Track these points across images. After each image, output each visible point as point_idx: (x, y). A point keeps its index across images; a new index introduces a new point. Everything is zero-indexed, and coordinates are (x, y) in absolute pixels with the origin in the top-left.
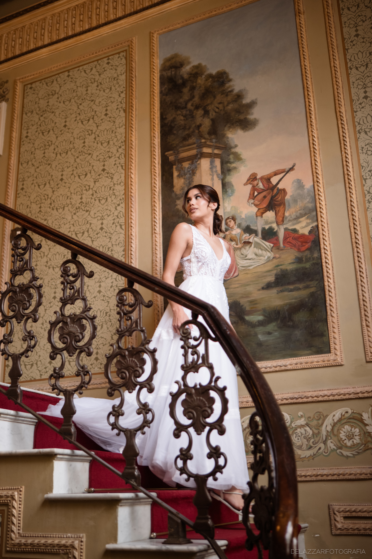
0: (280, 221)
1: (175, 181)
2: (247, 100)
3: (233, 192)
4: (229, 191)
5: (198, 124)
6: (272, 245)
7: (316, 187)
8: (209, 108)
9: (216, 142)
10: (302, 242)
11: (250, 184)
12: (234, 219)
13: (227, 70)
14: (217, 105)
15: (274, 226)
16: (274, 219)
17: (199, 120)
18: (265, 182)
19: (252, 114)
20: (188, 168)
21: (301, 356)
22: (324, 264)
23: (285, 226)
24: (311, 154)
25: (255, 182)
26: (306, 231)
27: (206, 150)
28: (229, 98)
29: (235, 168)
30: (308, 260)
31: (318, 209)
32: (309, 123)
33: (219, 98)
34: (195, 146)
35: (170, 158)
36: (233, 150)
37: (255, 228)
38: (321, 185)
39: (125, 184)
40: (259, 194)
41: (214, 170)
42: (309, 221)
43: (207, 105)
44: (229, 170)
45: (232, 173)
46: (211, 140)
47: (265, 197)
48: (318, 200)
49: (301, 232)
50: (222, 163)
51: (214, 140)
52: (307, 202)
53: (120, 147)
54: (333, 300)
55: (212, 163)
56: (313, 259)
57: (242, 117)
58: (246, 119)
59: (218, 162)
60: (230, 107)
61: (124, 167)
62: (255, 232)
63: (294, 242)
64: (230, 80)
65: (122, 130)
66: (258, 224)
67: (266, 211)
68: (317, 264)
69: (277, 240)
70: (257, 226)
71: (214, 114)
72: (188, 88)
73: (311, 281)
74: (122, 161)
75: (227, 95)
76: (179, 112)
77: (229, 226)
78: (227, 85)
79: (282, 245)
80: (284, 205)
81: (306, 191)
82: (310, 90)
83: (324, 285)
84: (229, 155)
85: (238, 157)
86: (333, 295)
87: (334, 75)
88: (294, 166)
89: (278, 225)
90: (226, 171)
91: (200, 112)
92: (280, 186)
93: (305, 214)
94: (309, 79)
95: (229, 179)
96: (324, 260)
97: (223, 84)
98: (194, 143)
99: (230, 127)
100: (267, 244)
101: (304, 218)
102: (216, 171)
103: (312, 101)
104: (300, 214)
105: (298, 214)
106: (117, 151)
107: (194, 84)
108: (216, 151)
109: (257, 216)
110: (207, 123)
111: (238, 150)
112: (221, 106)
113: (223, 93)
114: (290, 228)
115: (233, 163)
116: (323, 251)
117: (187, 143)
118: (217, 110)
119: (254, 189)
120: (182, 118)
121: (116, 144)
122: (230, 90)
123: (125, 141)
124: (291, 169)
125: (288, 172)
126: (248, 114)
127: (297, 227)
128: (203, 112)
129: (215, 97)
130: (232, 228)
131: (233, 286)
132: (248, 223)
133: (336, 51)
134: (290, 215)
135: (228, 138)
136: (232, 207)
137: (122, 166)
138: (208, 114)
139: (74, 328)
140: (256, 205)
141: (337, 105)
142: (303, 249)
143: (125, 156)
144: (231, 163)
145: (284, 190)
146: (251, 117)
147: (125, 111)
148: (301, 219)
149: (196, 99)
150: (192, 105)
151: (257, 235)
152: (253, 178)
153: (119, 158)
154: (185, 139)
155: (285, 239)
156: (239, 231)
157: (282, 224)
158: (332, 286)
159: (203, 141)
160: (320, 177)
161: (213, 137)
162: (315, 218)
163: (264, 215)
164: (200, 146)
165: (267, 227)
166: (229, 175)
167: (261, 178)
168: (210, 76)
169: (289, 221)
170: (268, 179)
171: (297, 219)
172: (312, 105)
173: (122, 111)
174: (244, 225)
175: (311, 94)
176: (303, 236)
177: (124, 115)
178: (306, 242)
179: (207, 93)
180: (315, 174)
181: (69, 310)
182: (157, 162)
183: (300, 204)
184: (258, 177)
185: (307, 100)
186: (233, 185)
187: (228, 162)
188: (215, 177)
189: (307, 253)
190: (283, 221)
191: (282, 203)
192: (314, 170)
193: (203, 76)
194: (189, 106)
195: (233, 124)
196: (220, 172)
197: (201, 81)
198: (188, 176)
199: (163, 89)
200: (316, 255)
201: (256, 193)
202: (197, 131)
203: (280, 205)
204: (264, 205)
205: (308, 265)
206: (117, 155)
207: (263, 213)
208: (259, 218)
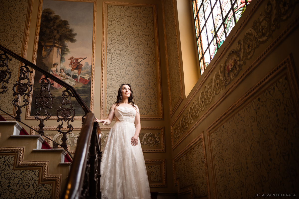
0: (79, 74)
1: (43, 52)
2: (74, 33)
3: (64, 61)
4: (63, 60)
5: (55, 35)
6: (75, 81)
7: (92, 66)
8: (60, 31)
9: (60, 43)
10: (85, 82)
11: (71, 60)
12: (63, 69)
13: (68, 21)
14: (63, 31)
15: (77, 75)
16: (77, 73)
17: (55, 34)
18: (76, 60)
19: (75, 38)
20: (49, 49)
21: (80, 116)
22: (91, 89)
23: (80, 76)
24: (92, 55)
25: (73, 60)
26: (87, 79)
27: (56, 45)
28: (67, 30)
29: (66, 53)
30: (86, 87)
31: (92, 73)
32: (93, 46)
33: (64, 29)
34: (52, 42)
35: (42, 44)
36: (66, 47)
37: (70, 74)
38: (94, 66)
39: (22, 48)
40: (73, 64)
41: (59, 52)
42: (88, 76)
43: (59, 30)
44: (64, 54)
45: (65, 55)
46: (59, 42)
47: (75, 65)
48: (92, 70)
49: (85, 78)
50: (62, 51)
51: (60, 42)
52: (89, 70)
53: (21, 34)
54: (93, 101)
55: (58, 50)
56: (88, 87)
57: (71, 38)
58: (72, 38)
59: (60, 50)
60: (67, 33)
61: (22, 42)
62: (70, 76)
63: (83, 81)
64: (68, 24)
65: (23, 28)
66: (72, 73)
67: (75, 70)
68: (89, 89)
69: (77, 79)
70: (71, 74)
71: (61, 34)
72: (53, 22)
73: (87, 94)
74: (22, 40)
75: (67, 29)
76: (48, 29)
77: (61, 72)
78: (67, 26)
79: (79, 81)
80: (81, 69)
81: (89, 66)
82: (95, 36)
83: (91, 96)
84: (65, 49)
85: (68, 50)
86: (93, 99)
87: (103, 34)
88: (86, 58)
89: (78, 75)
90: (63, 53)
91: (56, 32)
92: (81, 63)
93: (88, 73)
94: (95, 32)
95: (63, 56)
96: (92, 88)
97: (66, 25)
98: (52, 41)
99: (66, 40)
100: (74, 80)
101: (87, 74)
102: (59, 53)
103: (95, 39)
104: (86, 73)
105: (85, 73)
106: (20, 35)
107: (55, 21)
108: (60, 46)
109: (71, 71)
110: (58, 36)
111: (68, 48)
112: (64, 32)
113: (65, 27)
114: (82, 76)
115: (66, 51)
116: (92, 85)
117: (49, 40)
118: (62, 33)
119: (72, 62)
120: (49, 31)
121: (20, 33)
122: (68, 27)
123: (24, 33)
124: (85, 58)
125: (84, 59)
126: (73, 37)
127: (85, 77)
128: (57, 32)
129: (62, 28)
130: (62, 73)
131: (60, 91)
132: (68, 72)
133: (104, 27)
134: (83, 72)
135: (65, 43)
136: (63, 66)
137: (21, 42)
138: (59, 33)
139: (24, 87)
140: (72, 67)
141: (103, 43)
142: (85, 84)
143: (23, 38)
144: (65, 51)
145: (82, 64)
146: (74, 39)
147: (25, 22)
148: (86, 75)
149: (55, 27)
150: (53, 28)
151: (71, 76)
152: (72, 58)
153: (20, 38)
154: (49, 39)
155: (80, 79)
156: (65, 74)
157: (80, 75)
158: (93, 96)
159: (56, 41)
160: (94, 63)
161: (60, 41)
162: (91, 75)
163: (74, 71)
164: (54, 43)
165: (74, 75)
166: (64, 55)
167: (75, 59)
168: (61, 20)
169: (82, 74)
170: (77, 60)
171: (85, 74)
172: (95, 41)
173: (24, 22)
174: (67, 72)
175: (95, 37)
176: (86, 80)
177: (25, 23)
178: (87, 82)
179: (59, 26)
180: (93, 62)
181: (22, 81)
182: (37, 44)
183: (86, 70)
184: (74, 58)
185: (93, 39)
186: (64, 59)
187: (64, 51)
188: (59, 54)
189: (87, 85)
190: (80, 74)
191: (81, 68)
192: (93, 60)
193: (59, 20)
194: (52, 28)
195: (67, 39)
196: (60, 53)
197: (58, 21)
198: (48, 52)
199: (43, 19)
200: (89, 86)
201: (72, 63)
202: (54, 38)
203: (80, 69)
204: (75, 68)
205: (86, 89)
206: (20, 37)
207: (74, 70)
208: (72, 71)
